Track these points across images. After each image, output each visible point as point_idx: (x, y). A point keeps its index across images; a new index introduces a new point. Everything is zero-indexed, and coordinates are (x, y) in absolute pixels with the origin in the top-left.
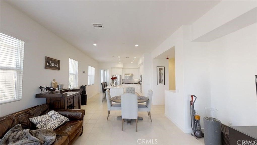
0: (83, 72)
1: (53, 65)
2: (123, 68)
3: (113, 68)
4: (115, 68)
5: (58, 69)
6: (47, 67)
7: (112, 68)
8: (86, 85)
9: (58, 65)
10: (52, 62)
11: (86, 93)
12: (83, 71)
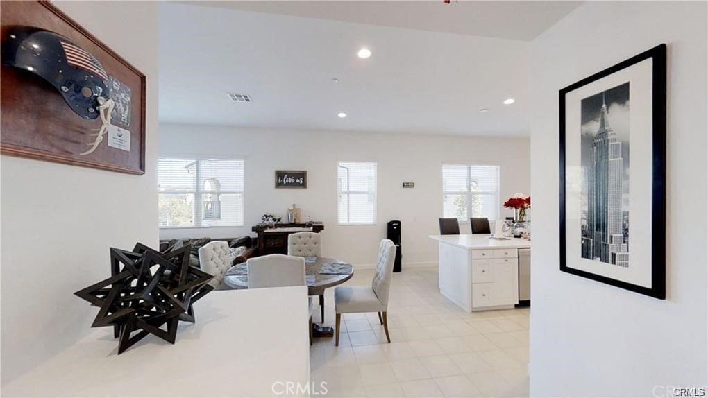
0: (404, 186)
1: (291, 180)
5: (304, 185)
6: (278, 185)
9: (303, 180)
10: (288, 177)
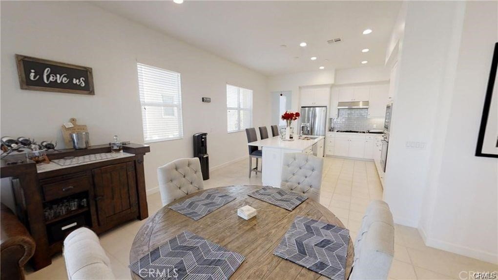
0: (203, 101)
1: (60, 79)
2: (332, 86)
3: (304, 87)
4: (308, 87)
5: (89, 90)
6: (29, 85)
7: (300, 88)
8: (205, 132)
9: (87, 82)
11: (206, 153)
12: (203, 98)
